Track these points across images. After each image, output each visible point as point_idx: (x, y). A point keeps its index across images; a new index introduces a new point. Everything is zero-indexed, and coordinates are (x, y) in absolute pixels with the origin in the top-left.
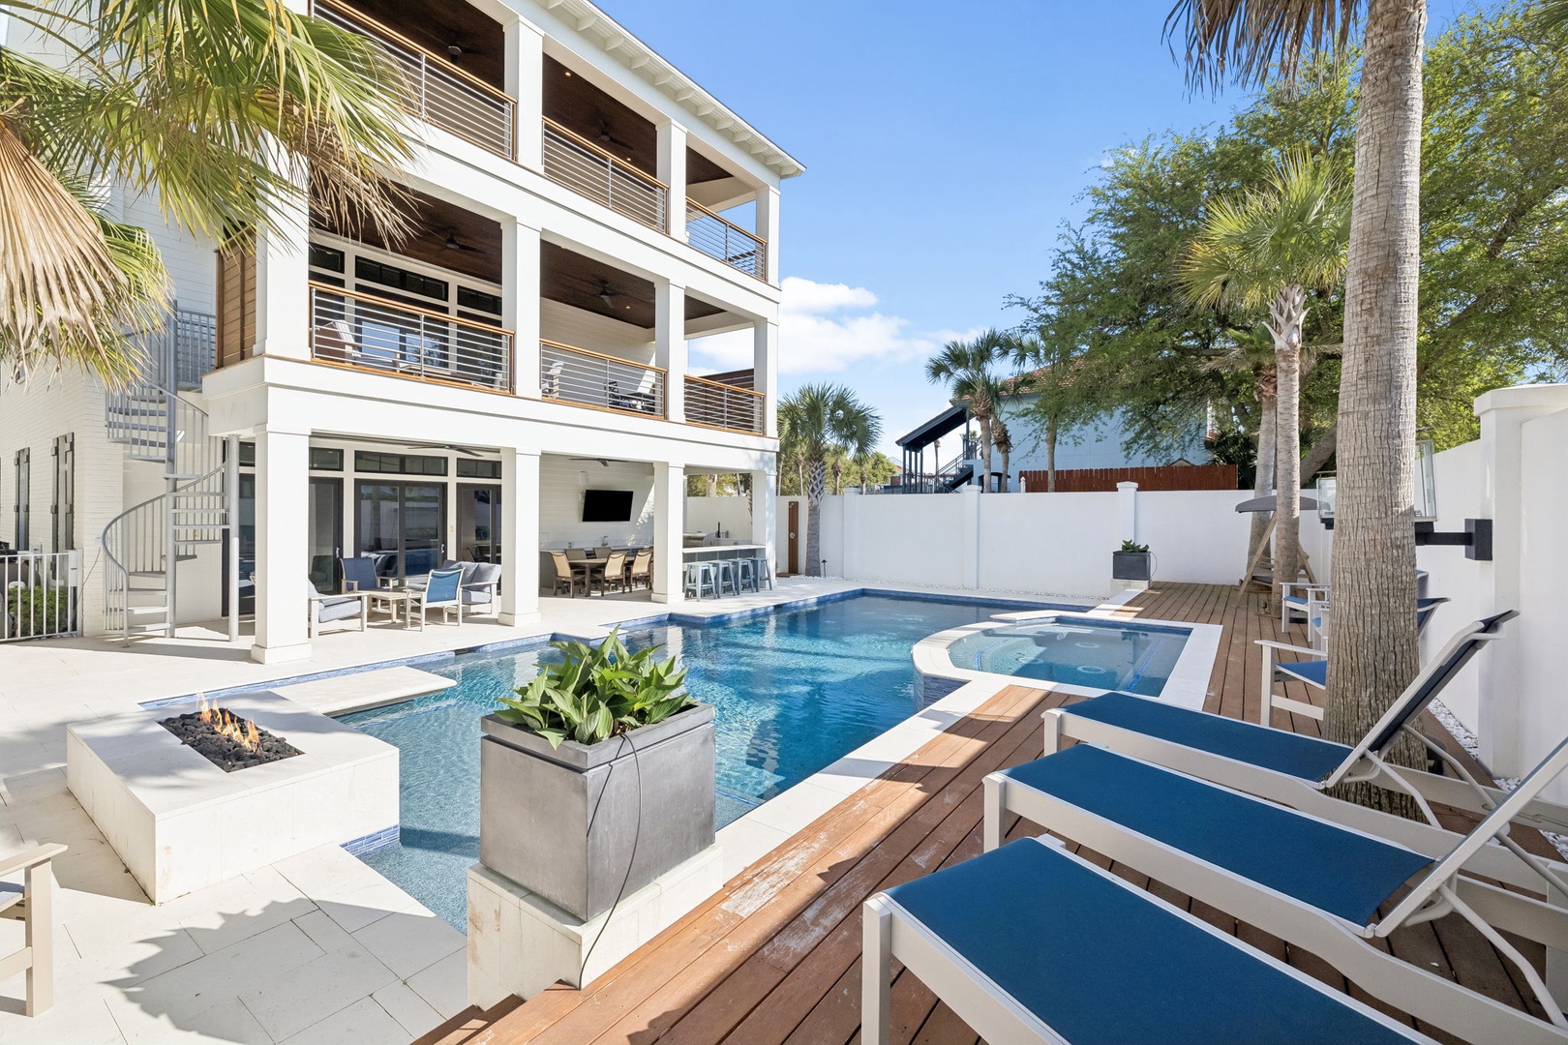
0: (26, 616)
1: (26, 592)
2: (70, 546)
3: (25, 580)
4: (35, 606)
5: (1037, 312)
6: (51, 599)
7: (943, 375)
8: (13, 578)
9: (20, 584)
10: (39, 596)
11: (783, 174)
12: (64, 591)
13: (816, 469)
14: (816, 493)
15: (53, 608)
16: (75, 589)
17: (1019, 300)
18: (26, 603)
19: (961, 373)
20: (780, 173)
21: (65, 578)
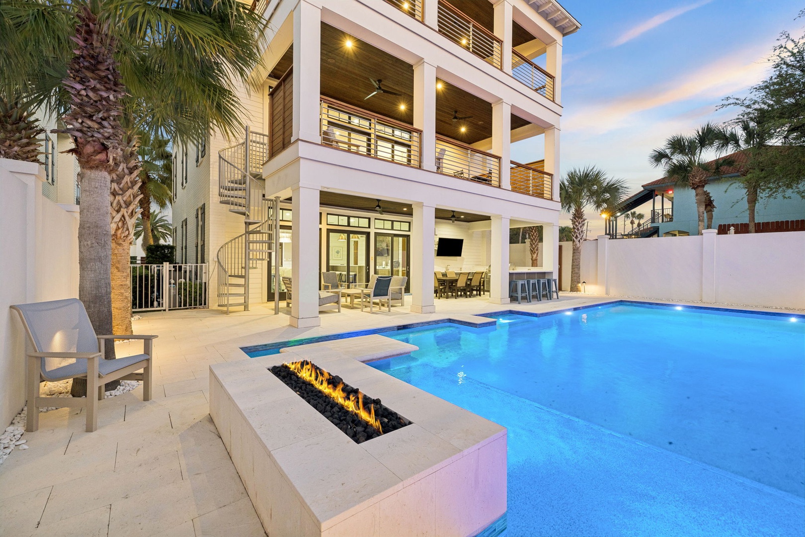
0: (185, 296)
1: (185, 284)
2: (203, 261)
3: (185, 278)
4: (189, 291)
5: (750, 108)
6: (195, 288)
7: (664, 161)
8: (180, 278)
9: (183, 280)
10: (191, 287)
11: (565, 32)
12: (201, 284)
13: (579, 223)
14: (578, 239)
15: (197, 293)
16: (205, 283)
17: (735, 101)
18: (185, 290)
19: (677, 158)
20: (564, 32)
21: (201, 279)
